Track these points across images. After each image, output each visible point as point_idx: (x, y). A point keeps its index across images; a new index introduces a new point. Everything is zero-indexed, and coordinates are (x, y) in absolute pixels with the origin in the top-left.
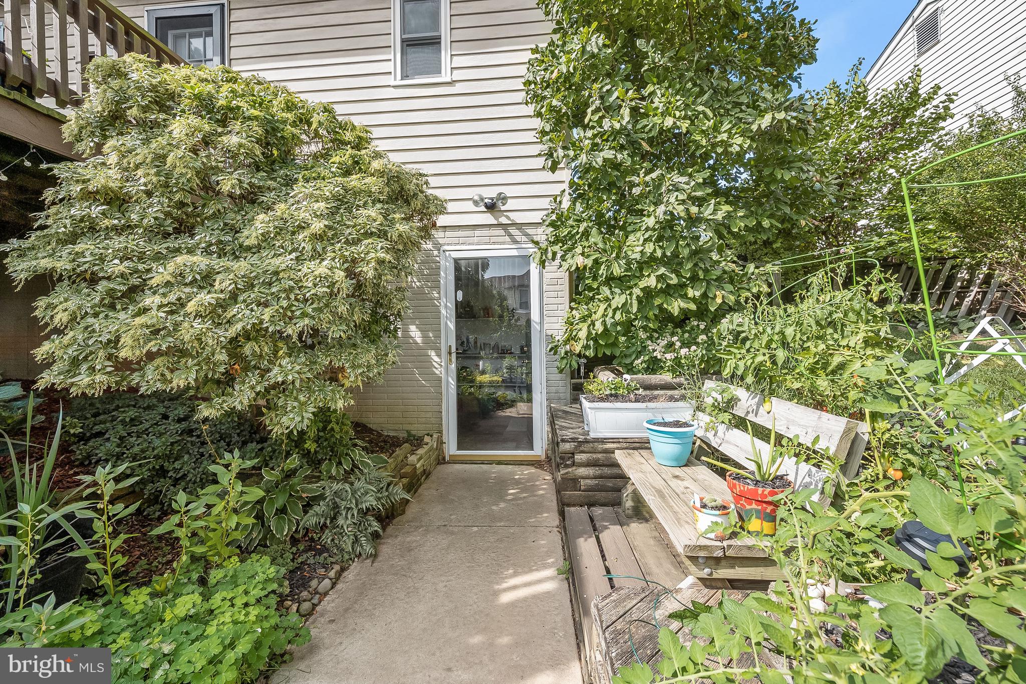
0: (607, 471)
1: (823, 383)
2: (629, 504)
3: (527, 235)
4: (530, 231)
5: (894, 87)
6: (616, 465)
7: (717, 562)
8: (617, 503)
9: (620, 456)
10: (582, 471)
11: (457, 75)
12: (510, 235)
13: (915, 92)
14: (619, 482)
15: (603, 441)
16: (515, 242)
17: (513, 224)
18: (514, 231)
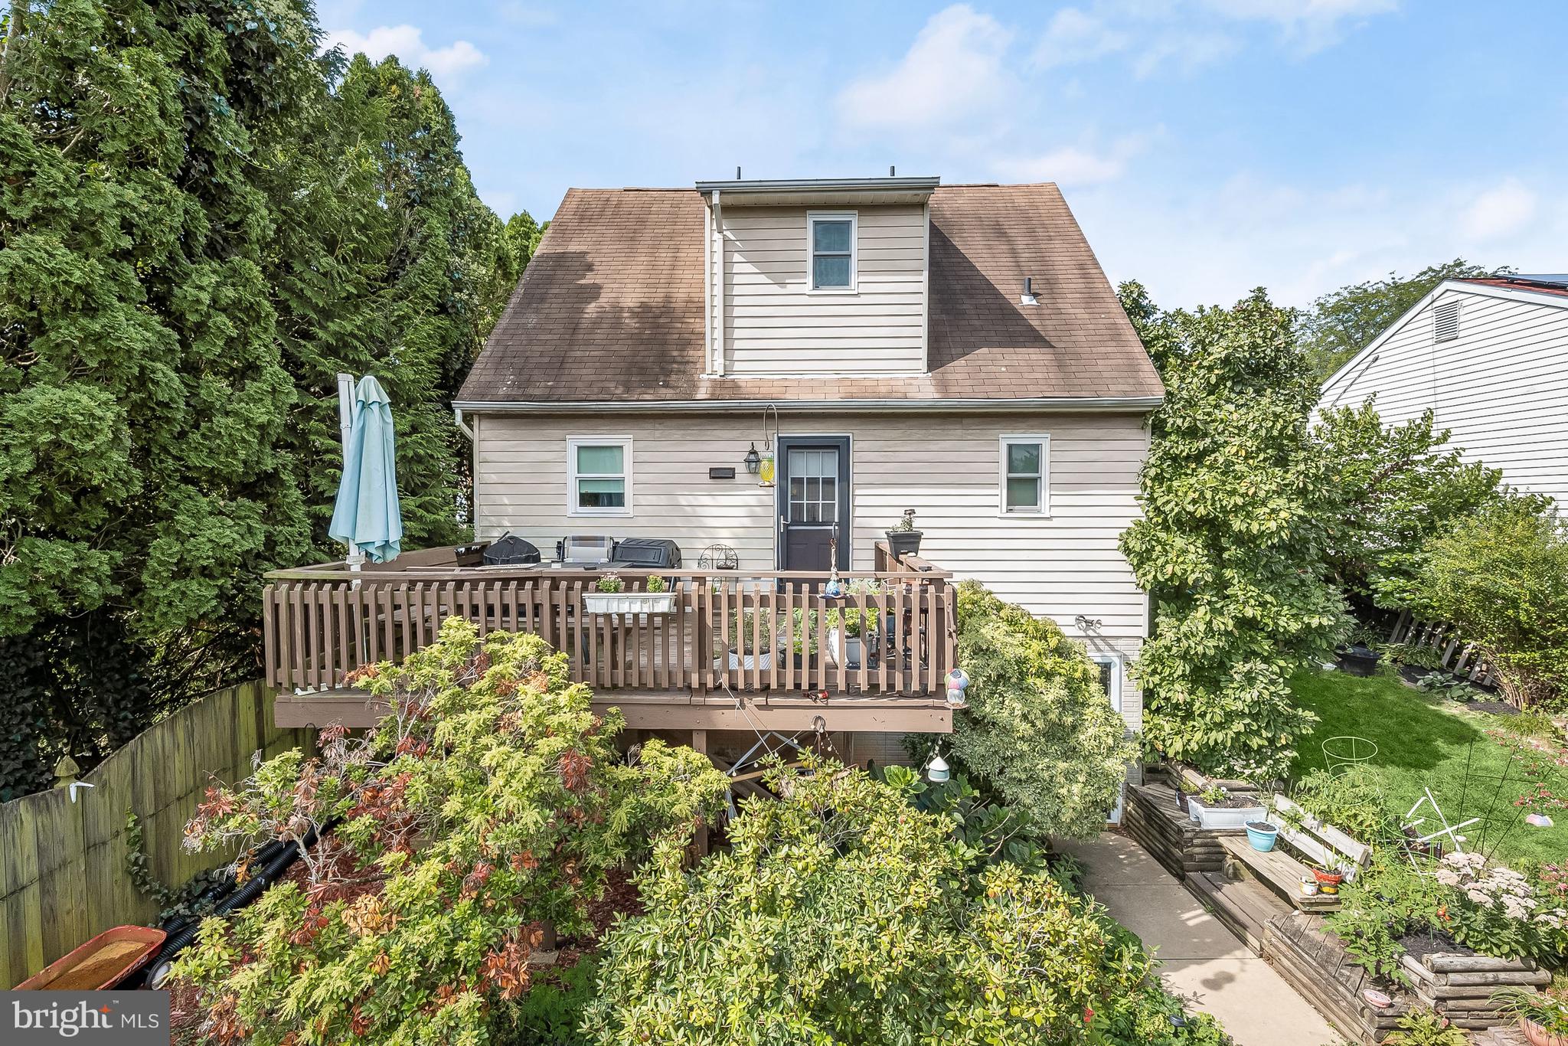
0: (1213, 849)
1: (1353, 825)
2: (1231, 871)
3: (1109, 645)
4: (1112, 642)
5: (1406, 424)
6: (1220, 846)
7: (1311, 904)
8: (1220, 869)
9: (1222, 840)
10: (1197, 850)
11: (1055, 512)
12: (1095, 645)
13: (1425, 435)
14: (1220, 857)
15: (1211, 831)
16: (1099, 650)
17: (1100, 637)
18: (1098, 641)
